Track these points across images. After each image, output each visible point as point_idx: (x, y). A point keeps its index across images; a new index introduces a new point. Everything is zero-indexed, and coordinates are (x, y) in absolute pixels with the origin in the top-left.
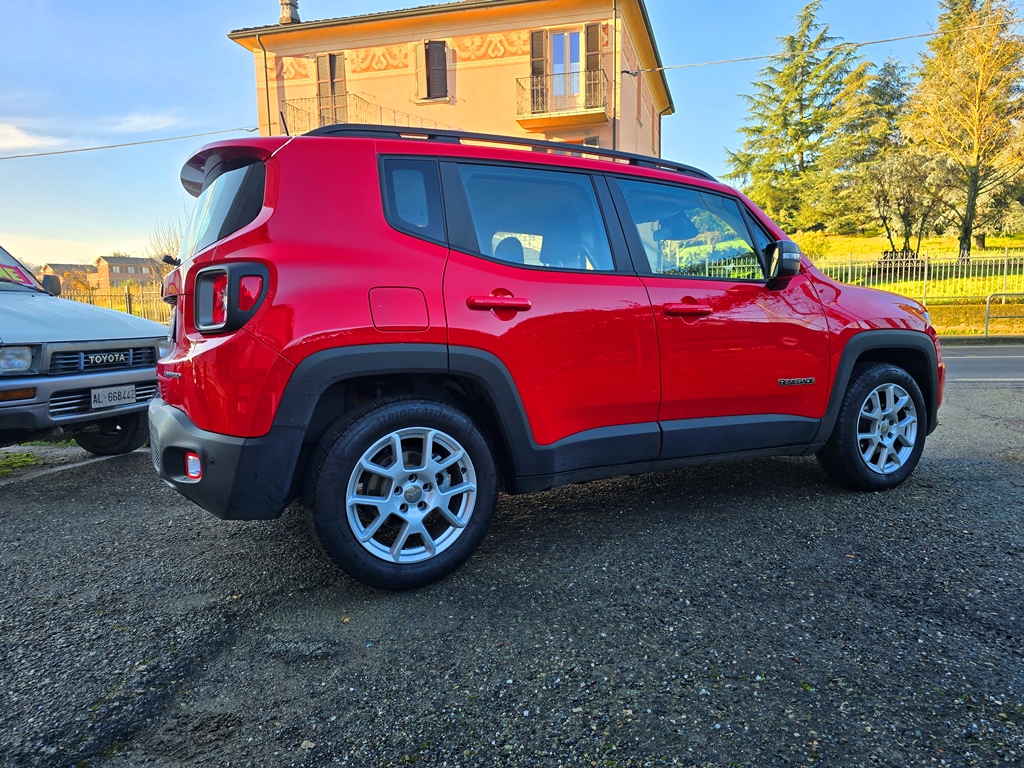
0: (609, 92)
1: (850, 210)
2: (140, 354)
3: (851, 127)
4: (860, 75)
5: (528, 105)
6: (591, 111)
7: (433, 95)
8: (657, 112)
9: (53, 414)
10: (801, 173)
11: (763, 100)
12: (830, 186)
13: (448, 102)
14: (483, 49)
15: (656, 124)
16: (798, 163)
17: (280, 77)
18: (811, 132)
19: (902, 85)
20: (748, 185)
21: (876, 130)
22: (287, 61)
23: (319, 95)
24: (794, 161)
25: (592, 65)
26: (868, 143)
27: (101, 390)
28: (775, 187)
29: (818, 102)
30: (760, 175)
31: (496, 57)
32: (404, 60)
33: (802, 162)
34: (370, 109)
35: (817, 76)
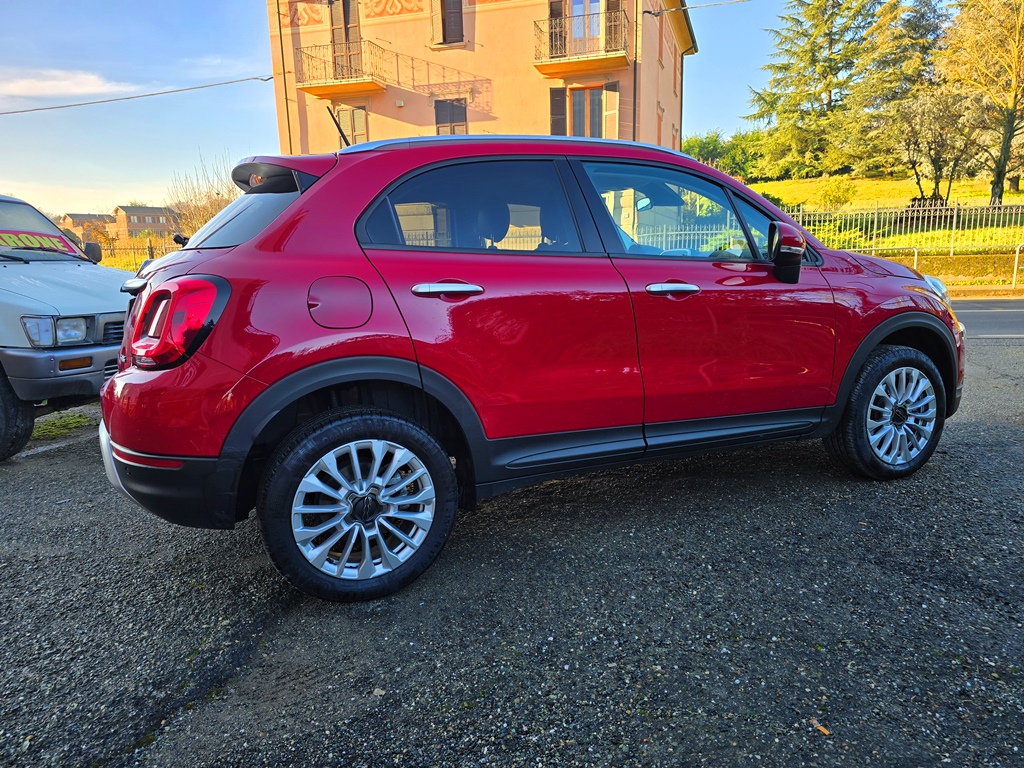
0: (630, 33)
1: (880, 151)
3: (883, 63)
4: (894, 6)
5: (546, 49)
6: (612, 55)
7: (448, 39)
8: (680, 52)
10: (829, 112)
11: (791, 35)
12: (858, 127)
13: (464, 47)
15: (679, 65)
16: (826, 102)
17: (294, 24)
18: (839, 69)
19: (939, 16)
20: (772, 126)
21: (909, 67)
22: (301, 6)
23: (333, 41)
24: (821, 100)
25: (613, 6)
26: (900, 79)
28: (801, 128)
29: (848, 36)
30: (786, 115)
32: (418, 3)
33: (830, 101)
34: (385, 56)
35: (848, 8)
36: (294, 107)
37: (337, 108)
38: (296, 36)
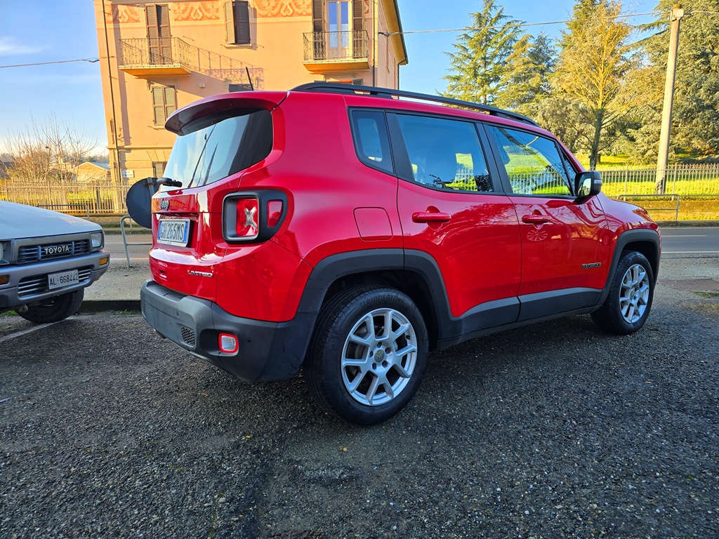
0: (370, 48)
2: (79, 245)
3: (517, 79)
4: (524, 43)
5: (311, 53)
6: (357, 61)
7: (239, 41)
8: (397, 63)
9: (20, 295)
11: (461, 57)
13: (251, 48)
14: (276, 10)
15: (397, 71)
16: (483, 102)
17: (116, 21)
18: (491, 81)
19: (549, 51)
21: (534, 82)
22: (121, 8)
23: (148, 36)
24: (480, 101)
25: (358, 27)
26: (528, 90)
27: (55, 275)
29: (496, 60)
31: (287, 16)
32: (216, 14)
33: (485, 102)
34: (190, 50)
35: (495, 42)
36: (116, 83)
37: (152, 85)
38: (117, 31)
